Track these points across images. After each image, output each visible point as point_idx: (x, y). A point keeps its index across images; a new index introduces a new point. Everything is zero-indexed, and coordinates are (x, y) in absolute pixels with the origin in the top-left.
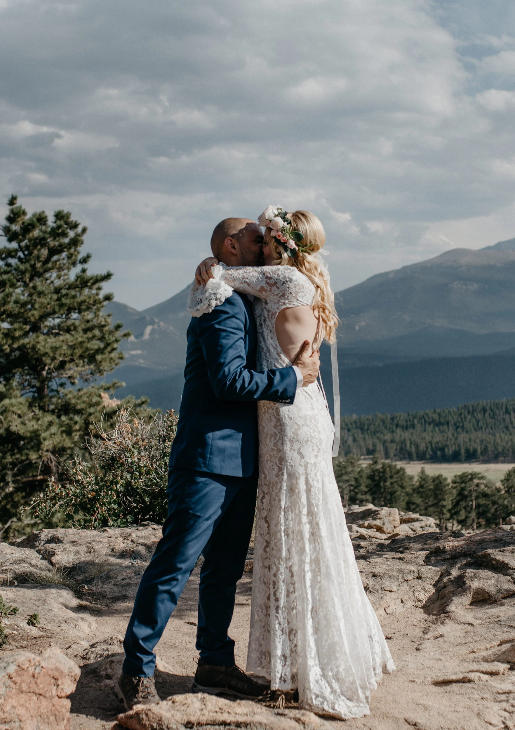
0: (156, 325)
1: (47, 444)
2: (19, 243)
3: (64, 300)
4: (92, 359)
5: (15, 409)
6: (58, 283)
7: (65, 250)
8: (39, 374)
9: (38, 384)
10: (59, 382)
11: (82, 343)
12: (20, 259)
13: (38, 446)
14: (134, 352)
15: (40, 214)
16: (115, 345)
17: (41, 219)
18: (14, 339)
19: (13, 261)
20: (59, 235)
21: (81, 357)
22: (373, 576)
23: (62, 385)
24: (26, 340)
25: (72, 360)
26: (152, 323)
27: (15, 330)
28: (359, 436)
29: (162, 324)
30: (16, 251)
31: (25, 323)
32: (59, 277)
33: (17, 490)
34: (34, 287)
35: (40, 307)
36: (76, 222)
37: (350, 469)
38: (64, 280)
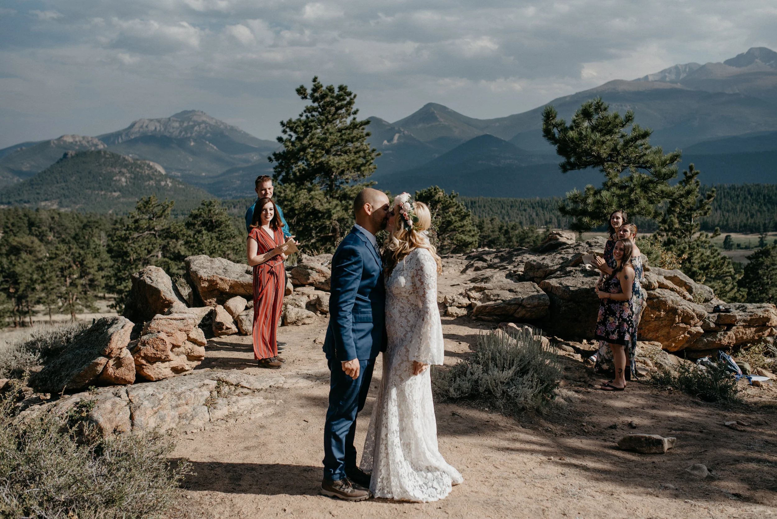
0: (402, 133)
1: (335, 217)
2: (319, 103)
3: (343, 137)
4: (359, 169)
5: (317, 197)
6: (340, 125)
7: (345, 107)
8: (330, 177)
9: (329, 183)
10: (340, 181)
11: (353, 160)
12: (319, 112)
13: (330, 217)
14: (387, 152)
15: (330, 87)
16: (372, 161)
17: (331, 89)
18: (317, 158)
19: (316, 114)
20: (341, 99)
21: (353, 168)
23: (342, 183)
24: (323, 159)
25: (348, 169)
26: (398, 132)
27: (317, 153)
28: (541, 212)
29: (407, 132)
30: (317, 108)
31: (323, 150)
32: (340, 122)
33: (318, 241)
34: (328, 130)
35: (330, 141)
36: (350, 92)
37: (530, 235)
38: (344, 125)
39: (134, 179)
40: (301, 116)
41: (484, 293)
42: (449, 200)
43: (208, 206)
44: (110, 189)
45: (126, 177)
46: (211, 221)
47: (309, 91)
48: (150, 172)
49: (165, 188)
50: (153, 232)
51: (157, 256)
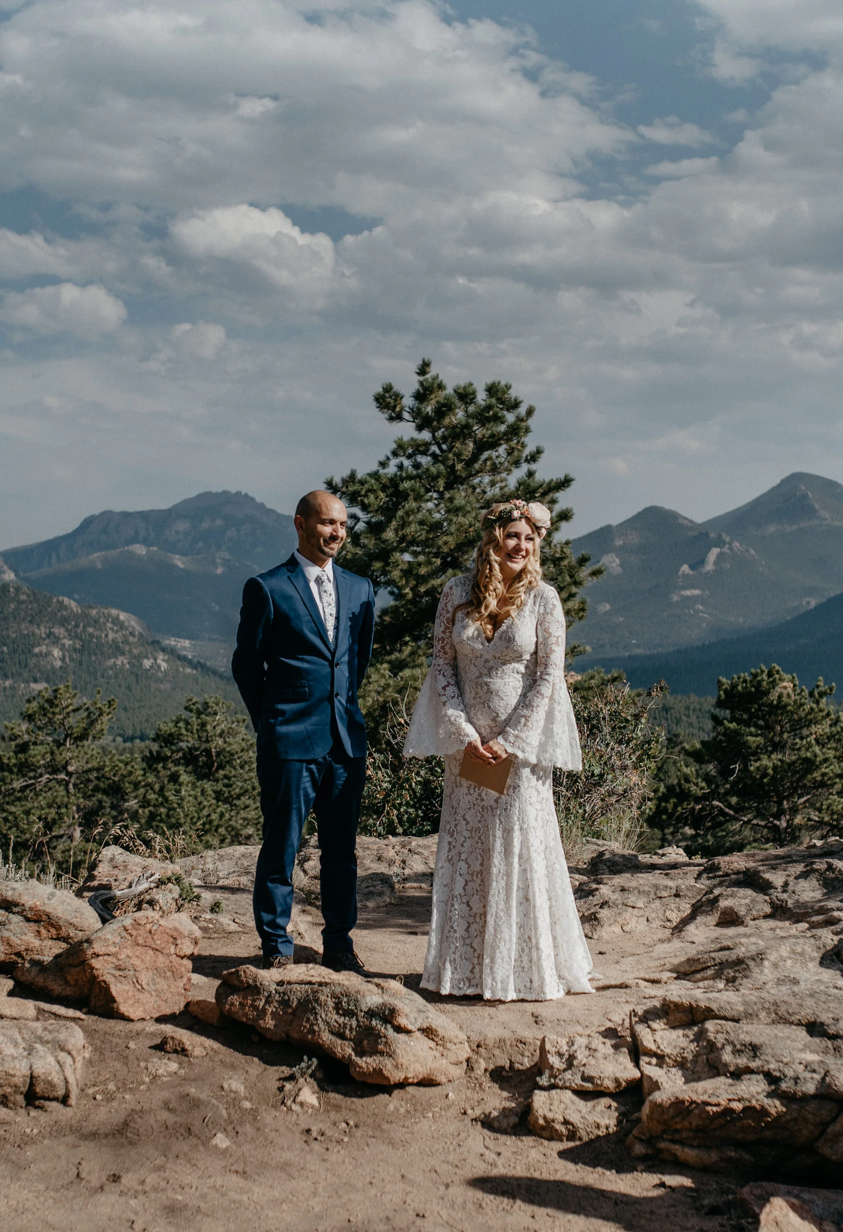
0: (727, 546)
2: (433, 432)
6: (490, 493)
7: (502, 442)
12: (433, 455)
14: (688, 593)
15: (465, 388)
16: (574, 590)
17: (465, 396)
18: (423, 579)
19: (424, 460)
20: (489, 420)
22: (622, 890)
24: (439, 581)
26: (720, 543)
27: (419, 564)
29: (736, 544)
30: (427, 445)
31: (435, 555)
32: (492, 483)
34: (451, 501)
35: (458, 530)
36: (516, 400)
38: (501, 488)
39: (81, 651)
40: (383, 465)
41: (700, 1036)
42: (809, 705)
43: (199, 713)
44: (26, 675)
45: (63, 648)
46: (208, 752)
47: (408, 401)
48: (119, 637)
49: (149, 675)
50: (62, 776)
51: (71, 837)
